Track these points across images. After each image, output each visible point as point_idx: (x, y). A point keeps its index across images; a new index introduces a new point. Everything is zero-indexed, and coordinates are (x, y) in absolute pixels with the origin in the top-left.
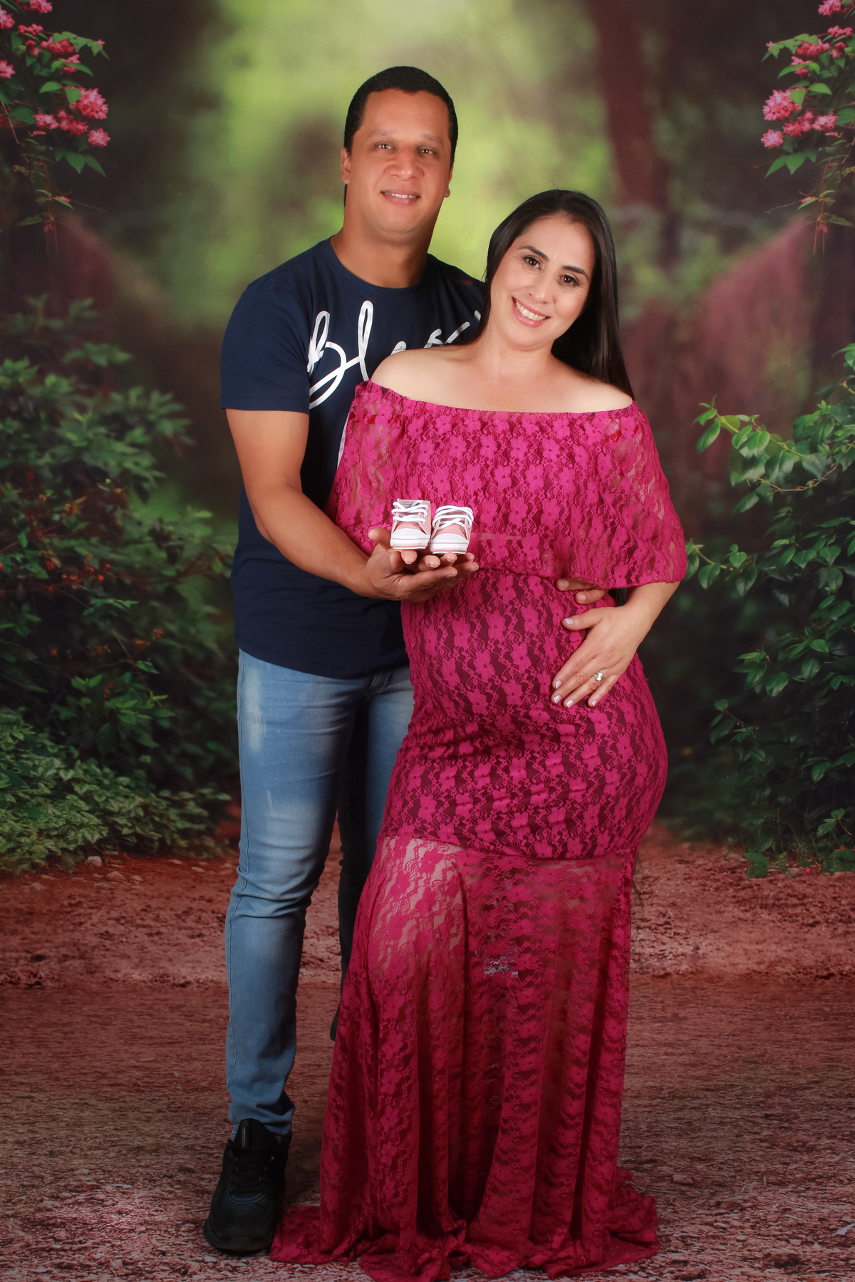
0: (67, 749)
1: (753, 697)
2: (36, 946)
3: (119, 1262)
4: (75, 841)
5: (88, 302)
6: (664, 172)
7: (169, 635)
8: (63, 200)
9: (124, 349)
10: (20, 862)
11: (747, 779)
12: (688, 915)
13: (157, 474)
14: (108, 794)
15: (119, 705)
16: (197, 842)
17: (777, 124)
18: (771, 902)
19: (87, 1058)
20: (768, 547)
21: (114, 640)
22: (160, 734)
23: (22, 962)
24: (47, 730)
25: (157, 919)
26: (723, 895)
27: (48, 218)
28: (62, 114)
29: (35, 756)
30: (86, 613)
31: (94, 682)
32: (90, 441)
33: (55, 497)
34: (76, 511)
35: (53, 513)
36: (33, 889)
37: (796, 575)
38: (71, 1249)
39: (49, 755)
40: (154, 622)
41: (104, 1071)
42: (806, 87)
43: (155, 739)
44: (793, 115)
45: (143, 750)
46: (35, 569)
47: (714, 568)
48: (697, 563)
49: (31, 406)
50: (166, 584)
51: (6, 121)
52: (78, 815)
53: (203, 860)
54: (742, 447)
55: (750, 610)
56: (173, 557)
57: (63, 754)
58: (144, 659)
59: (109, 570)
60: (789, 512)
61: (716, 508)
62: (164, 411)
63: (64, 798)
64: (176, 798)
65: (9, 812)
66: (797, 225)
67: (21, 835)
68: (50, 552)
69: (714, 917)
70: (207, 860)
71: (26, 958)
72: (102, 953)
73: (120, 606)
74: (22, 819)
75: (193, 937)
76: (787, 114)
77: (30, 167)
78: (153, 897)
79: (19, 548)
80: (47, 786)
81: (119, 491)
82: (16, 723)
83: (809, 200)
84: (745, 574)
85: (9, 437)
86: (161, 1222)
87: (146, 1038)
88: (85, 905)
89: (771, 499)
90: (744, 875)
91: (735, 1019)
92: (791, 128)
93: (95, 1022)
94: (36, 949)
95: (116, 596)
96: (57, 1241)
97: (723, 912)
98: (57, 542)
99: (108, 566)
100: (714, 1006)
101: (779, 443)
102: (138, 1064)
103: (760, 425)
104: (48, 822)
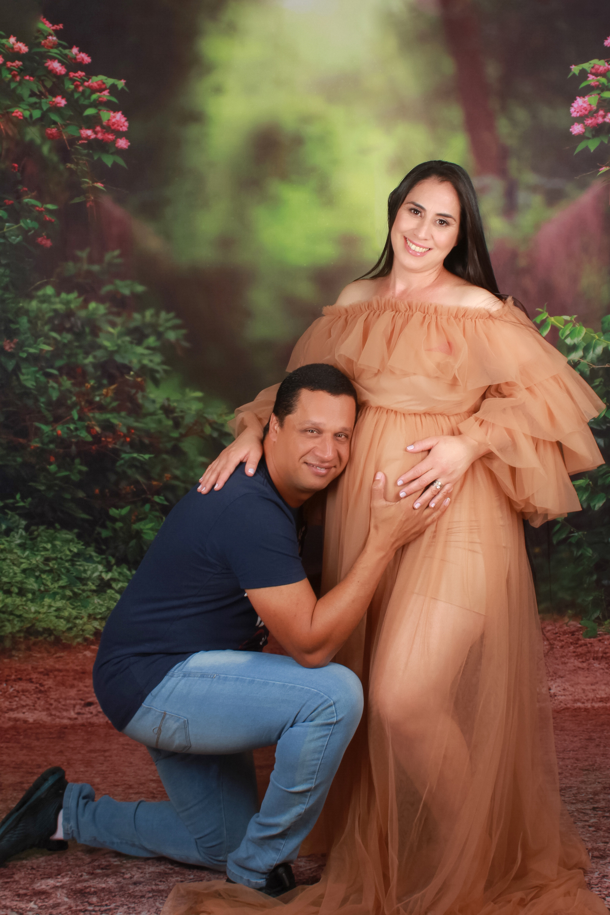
0: (106, 558)
2: (87, 695)
5: (117, 253)
6: (504, 153)
7: (176, 478)
8: (99, 185)
9: (142, 283)
10: (76, 637)
11: (580, 569)
13: (165, 367)
15: (142, 527)
17: (580, 119)
18: (600, 655)
19: (120, 774)
21: (137, 482)
23: (78, 707)
24: (93, 545)
26: (566, 651)
27: (89, 198)
28: (98, 129)
29: (85, 563)
30: (118, 464)
31: (124, 511)
32: (119, 346)
33: (96, 385)
34: (111, 394)
35: (95, 396)
36: (85, 655)
37: (608, 425)
38: (99, 910)
39: (94, 562)
40: (165, 469)
41: (131, 783)
42: (599, 94)
44: (592, 113)
46: (83, 434)
49: (79, 323)
50: (172, 443)
51: (61, 135)
54: (566, 337)
56: (177, 424)
57: (104, 562)
58: (158, 494)
59: (133, 434)
60: (601, 381)
62: (169, 324)
63: (105, 592)
65: (68, 603)
66: (597, 186)
67: (76, 618)
68: (93, 423)
69: (560, 667)
71: (80, 704)
73: (141, 459)
74: (77, 607)
76: (586, 113)
77: (77, 164)
79: (72, 421)
80: (93, 584)
81: (139, 379)
82: (72, 541)
83: (604, 169)
85: (65, 345)
89: (588, 373)
90: (580, 637)
91: (575, 739)
92: (589, 122)
93: (126, 749)
94: (88, 698)
95: (138, 452)
96: (90, 904)
97: (567, 663)
98: (98, 415)
99: (133, 431)
100: (561, 731)
101: (592, 334)
102: (154, 778)
103: (578, 322)
104: (94, 609)
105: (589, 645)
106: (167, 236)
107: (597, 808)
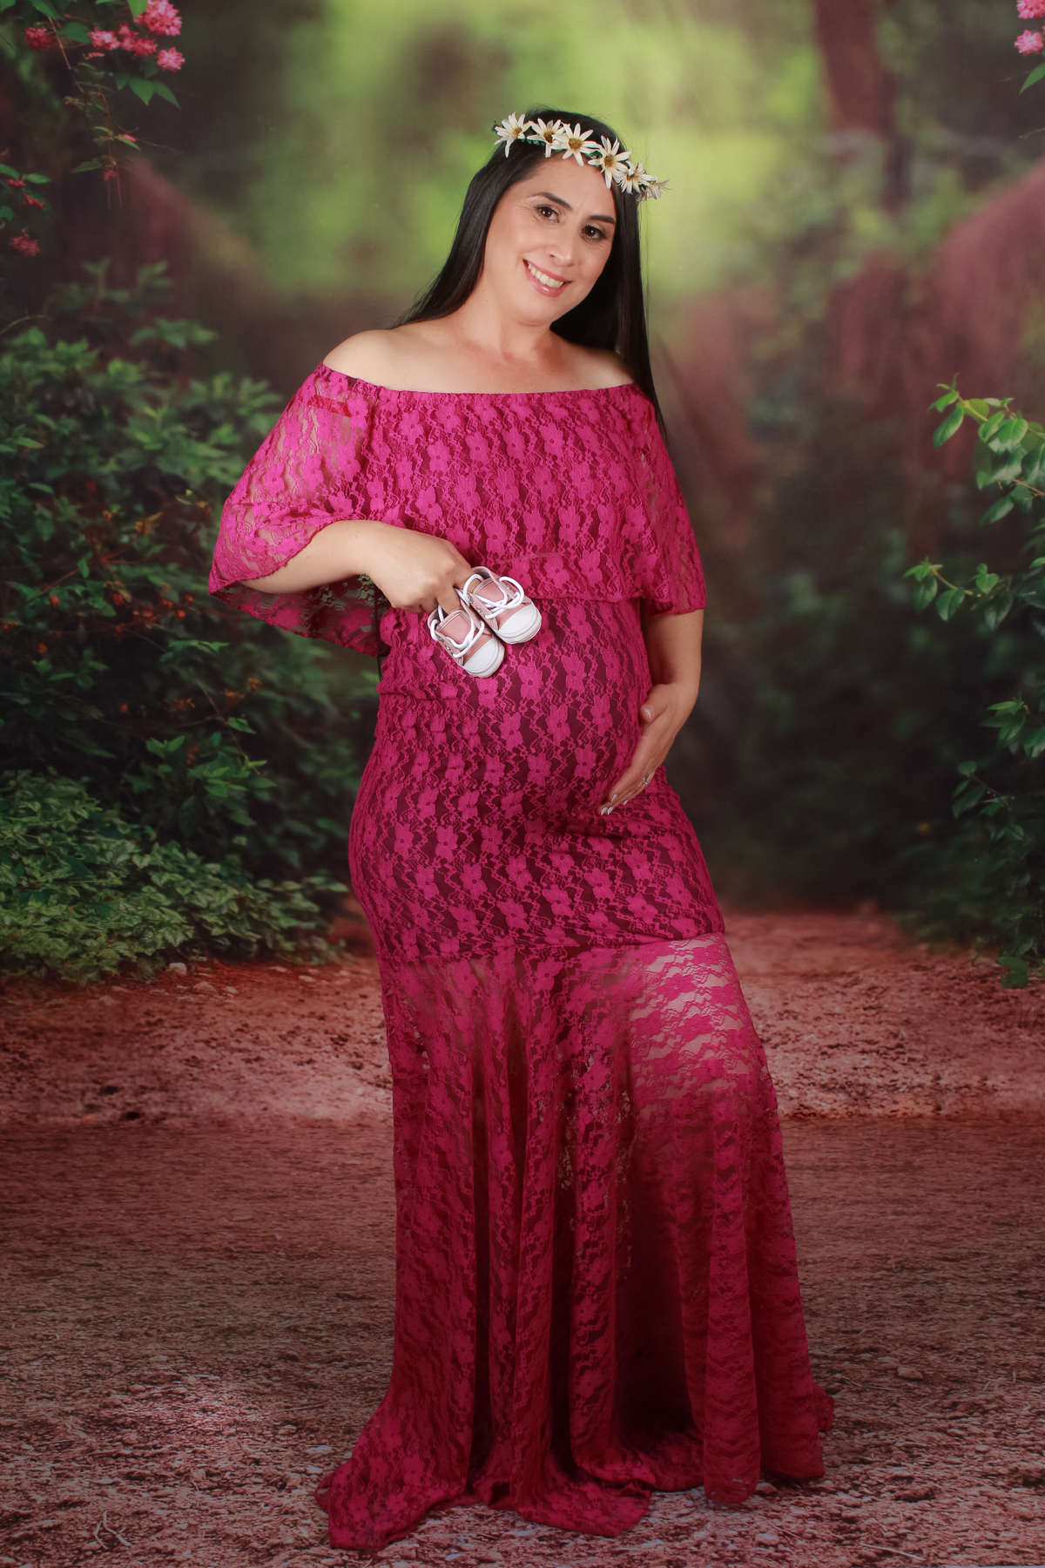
0: (141, 830)
1: (1007, 758)
2: (106, 1074)
3: (202, 1472)
4: (154, 944)
5: (160, 267)
6: (889, 88)
7: (268, 685)
8: (126, 139)
9: (207, 326)
10: (86, 970)
11: (1001, 863)
12: (926, 1036)
14: (194, 885)
15: (206, 774)
16: (305, 944)
17: (1036, 24)
18: (1032, 1019)
19: (168, 1216)
20: (1026, 566)
21: (198, 692)
22: (259, 810)
23: (89, 1095)
24: (117, 805)
25: (256, 1041)
26: (970, 1010)
27: (109, 163)
28: (125, 30)
29: (102, 838)
30: (163, 658)
31: (174, 745)
32: (165, 443)
33: (122, 514)
34: (150, 530)
35: (120, 534)
36: (102, 1003)
38: (143, 1456)
39: (119, 836)
40: (249, 669)
41: (189, 1232)
43: (252, 816)
45: (238, 829)
46: (100, 604)
47: (957, 594)
48: (934, 589)
49: (91, 399)
51: (55, 40)
52: (157, 911)
53: (313, 967)
54: (991, 439)
55: (1003, 647)
57: (137, 836)
58: (236, 715)
59: (191, 604)
61: (959, 518)
62: (258, 403)
63: (139, 891)
64: (279, 889)
65: (71, 909)
67: (86, 936)
68: (118, 583)
69: (960, 1039)
70: (318, 966)
71: (94, 1090)
72: (189, 1083)
73: (206, 650)
74: (87, 916)
75: (301, 1064)
77: (85, 98)
78: (251, 1014)
79: (79, 579)
80: (117, 875)
81: (202, 504)
82: (78, 797)
84: (997, 601)
85: (64, 439)
86: (254, 1423)
87: (242, 1190)
88: (166, 1024)
89: (1030, 505)
90: (997, 985)
91: (985, 1169)
93: (179, 1171)
94: (107, 1079)
95: (202, 636)
96: (126, 1444)
97: (972, 1031)
98: (125, 569)
99: (191, 599)
100: (958, 1152)
101: (1040, 434)
102: (231, 1224)
103: (1015, 411)
104: (119, 920)
105: (1012, 1001)
106: (255, 237)
107: (1026, 1292)
